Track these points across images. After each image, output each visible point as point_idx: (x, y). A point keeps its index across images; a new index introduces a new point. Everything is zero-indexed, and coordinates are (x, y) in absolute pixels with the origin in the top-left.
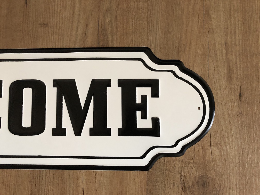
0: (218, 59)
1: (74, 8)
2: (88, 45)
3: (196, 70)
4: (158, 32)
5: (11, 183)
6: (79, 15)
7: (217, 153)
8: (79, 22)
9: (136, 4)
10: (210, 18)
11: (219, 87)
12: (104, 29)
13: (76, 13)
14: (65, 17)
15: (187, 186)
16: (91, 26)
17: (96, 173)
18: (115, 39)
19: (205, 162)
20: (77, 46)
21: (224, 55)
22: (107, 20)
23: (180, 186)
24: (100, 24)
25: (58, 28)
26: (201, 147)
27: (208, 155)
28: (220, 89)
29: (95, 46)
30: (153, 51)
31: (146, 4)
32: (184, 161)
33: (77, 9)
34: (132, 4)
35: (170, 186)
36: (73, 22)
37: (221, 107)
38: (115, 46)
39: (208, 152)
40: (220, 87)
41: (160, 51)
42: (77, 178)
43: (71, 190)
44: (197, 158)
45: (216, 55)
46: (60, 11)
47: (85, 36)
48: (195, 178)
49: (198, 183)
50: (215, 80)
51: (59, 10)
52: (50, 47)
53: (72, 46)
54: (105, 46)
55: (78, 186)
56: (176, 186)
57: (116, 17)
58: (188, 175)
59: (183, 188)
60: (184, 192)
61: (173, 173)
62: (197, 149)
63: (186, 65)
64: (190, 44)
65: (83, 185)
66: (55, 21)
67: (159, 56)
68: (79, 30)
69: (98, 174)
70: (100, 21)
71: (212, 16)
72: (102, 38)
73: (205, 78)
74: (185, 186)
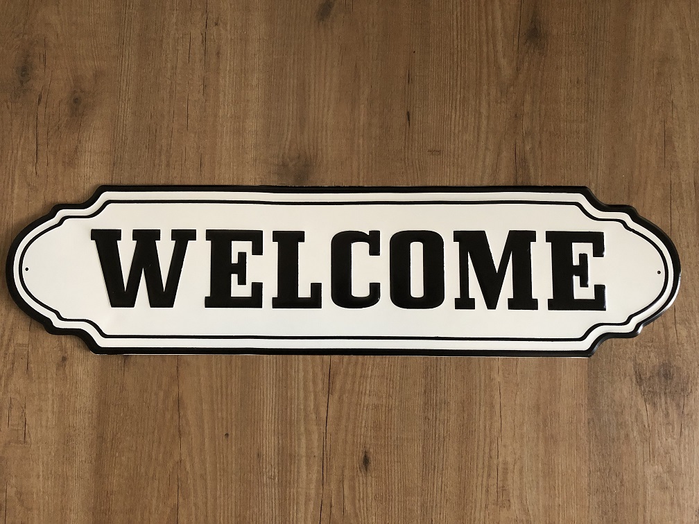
0: (685, 205)
1: (479, 129)
2: (501, 183)
3: (654, 220)
4: (599, 166)
5: (395, 376)
6: (487, 138)
7: (684, 333)
8: (487, 148)
9: (569, 125)
10: (674, 147)
11: (686, 244)
12: (524, 160)
13: (483, 136)
14: (466, 141)
15: (643, 377)
16: (504, 154)
17: (517, 362)
18: (540, 174)
19: (668, 346)
20: (485, 184)
21: (693, 199)
22: (528, 148)
23: (634, 377)
24: (517, 152)
25: (456, 156)
26: (661, 325)
27: (671, 336)
28: (688, 247)
29: (512, 184)
30: (593, 192)
31: (583, 126)
32: (638, 344)
33: (483, 129)
34: (562, 125)
35: (620, 378)
36: (477, 148)
37: (689, 270)
38: (540, 184)
39: (672, 332)
40: (688, 243)
41: (603, 192)
42: (491, 369)
43: (482, 385)
44: (657, 340)
45: (682, 199)
46: (459, 132)
47: (495, 170)
48: (654, 367)
49: (658, 374)
50: (681, 233)
51: (457, 131)
52: (446, 183)
53: (478, 184)
54: (525, 184)
55: (491, 380)
56: (628, 378)
57: (540, 143)
58: (644, 362)
59: (639, 380)
60: (640, 386)
61: (624, 361)
62: (656, 328)
63: (641, 213)
64: (646, 183)
65: (498, 378)
66: (452, 146)
67: (602, 199)
68: (487, 160)
69: (519, 362)
70: (518, 149)
71: (676, 144)
72: (520, 173)
73: (667, 232)
74: (640, 378)
